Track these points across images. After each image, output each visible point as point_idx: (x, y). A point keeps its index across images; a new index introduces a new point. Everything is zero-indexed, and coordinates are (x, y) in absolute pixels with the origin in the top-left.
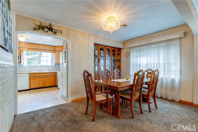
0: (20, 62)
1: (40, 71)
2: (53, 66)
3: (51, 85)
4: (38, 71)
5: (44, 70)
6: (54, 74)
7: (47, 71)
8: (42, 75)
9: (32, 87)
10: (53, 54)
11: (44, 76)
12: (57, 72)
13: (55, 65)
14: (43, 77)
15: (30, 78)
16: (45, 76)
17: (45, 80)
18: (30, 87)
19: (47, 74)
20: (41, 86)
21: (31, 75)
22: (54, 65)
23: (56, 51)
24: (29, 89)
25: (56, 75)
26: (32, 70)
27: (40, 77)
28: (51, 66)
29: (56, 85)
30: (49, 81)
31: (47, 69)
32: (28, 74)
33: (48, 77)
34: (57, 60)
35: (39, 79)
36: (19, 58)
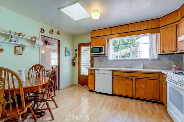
0: (105, 54)
1: (130, 67)
2: (154, 60)
3: (148, 98)
4: (127, 67)
5: (136, 67)
6: (157, 76)
7: (142, 69)
8: (132, 75)
10: (154, 35)
11: (134, 78)
12: (163, 72)
13: (159, 58)
14: (132, 80)
15: (113, 78)
16: (137, 79)
17: (137, 85)
18: (113, 91)
19: (140, 75)
20: (130, 94)
21: (116, 74)
22: (156, 57)
23: (161, 29)
24: (111, 93)
25: (161, 79)
26: (119, 66)
27: (127, 79)
28: (150, 60)
29: (161, 101)
30: (144, 88)
31: (141, 65)
32: (111, 72)
33: (143, 81)
34: (164, 45)
35: (126, 82)
36: (103, 49)
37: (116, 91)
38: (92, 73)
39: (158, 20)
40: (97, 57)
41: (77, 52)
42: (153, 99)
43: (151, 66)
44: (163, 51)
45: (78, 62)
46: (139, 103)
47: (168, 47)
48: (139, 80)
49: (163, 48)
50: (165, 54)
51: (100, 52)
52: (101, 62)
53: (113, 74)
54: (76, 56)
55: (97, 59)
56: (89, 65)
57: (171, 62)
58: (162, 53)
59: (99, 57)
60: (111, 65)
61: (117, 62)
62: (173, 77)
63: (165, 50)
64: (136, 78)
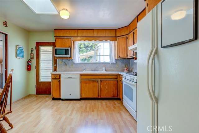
0: (71, 57)
1: (95, 70)
2: (113, 63)
3: (110, 96)
4: (92, 71)
5: (100, 70)
6: (115, 77)
7: (104, 72)
8: (97, 77)
9: (83, 96)
10: (113, 42)
11: (99, 80)
12: (120, 73)
13: (116, 62)
14: (98, 82)
15: (81, 82)
16: (102, 80)
17: (101, 86)
18: (81, 95)
19: (104, 77)
20: (96, 96)
21: (83, 77)
22: (114, 61)
23: (117, 38)
24: (79, 98)
25: (118, 79)
26: (85, 69)
27: (94, 81)
28: (110, 63)
29: (118, 97)
30: (107, 88)
31: (104, 68)
32: (78, 76)
33: (106, 82)
34: (119, 52)
35: (92, 84)
36: (69, 52)
37: (84, 95)
38: (57, 78)
39: (116, 30)
40: (61, 60)
41: (34, 52)
42: (113, 97)
43: (111, 69)
44: (119, 56)
45: (35, 65)
46: (104, 102)
47: (122, 53)
48: (103, 81)
49: (119, 54)
50: (120, 59)
51: (66, 54)
52: (66, 65)
53: (80, 78)
54: (32, 58)
55: (61, 62)
56: (52, 69)
57: (123, 65)
58: (118, 58)
59: (63, 60)
60: (77, 69)
61: (83, 65)
62: (127, 76)
63: (120, 55)
64: (100, 80)
